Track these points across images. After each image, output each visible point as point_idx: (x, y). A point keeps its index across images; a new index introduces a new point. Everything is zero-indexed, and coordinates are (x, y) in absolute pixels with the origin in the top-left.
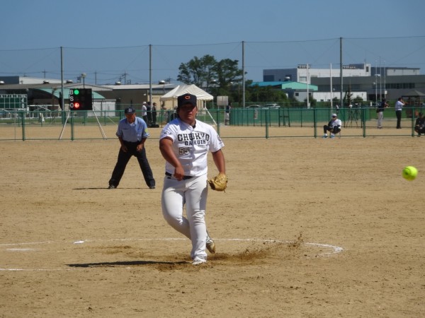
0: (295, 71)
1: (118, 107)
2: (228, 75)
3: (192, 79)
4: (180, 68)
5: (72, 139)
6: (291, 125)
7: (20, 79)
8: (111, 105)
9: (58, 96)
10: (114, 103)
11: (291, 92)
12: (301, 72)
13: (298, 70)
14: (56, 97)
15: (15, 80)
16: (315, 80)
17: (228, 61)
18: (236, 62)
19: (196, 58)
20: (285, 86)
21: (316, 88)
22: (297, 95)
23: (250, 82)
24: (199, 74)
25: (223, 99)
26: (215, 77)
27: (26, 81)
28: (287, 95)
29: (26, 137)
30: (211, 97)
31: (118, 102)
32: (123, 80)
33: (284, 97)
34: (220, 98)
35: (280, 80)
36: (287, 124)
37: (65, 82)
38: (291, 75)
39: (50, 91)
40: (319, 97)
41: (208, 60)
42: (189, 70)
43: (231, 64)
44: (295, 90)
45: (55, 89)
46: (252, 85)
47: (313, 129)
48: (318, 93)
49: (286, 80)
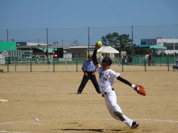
0: (156, 40)
1: (73, 57)
2: (125, 42)
3: (108, 43)
4: (102, 39)
5: (54, 71)
6: (156, 65)
7: (27, 43)
8: (70, 56)
9: (45, 51)
10: (71, 55)
11: (154, 50)
12: (159, 41)
13: (157, 39)
14: (44, 52)
15: (25, 44)
16: (165, 44)
17: (125, 35)
18: (128, 36)
19: (109, 34)
20: (151, 47)
21: (166, 48)
22: (157, 51)
23: (135, 45)
24: (111, 41)
25: (124, 53)
26: (119, 43)
27: (30, 44)
28: (152, 51)
29: (32, 70)
30: (118, 52)
31: (73, 54)
32: (75, 44)
33: (151, 52)
34: (122, 52)
35: (149, 44)
36: (154, 65)
37: (48, 45)
38: (154, 42)
39: (41, 49)
40: (167, 52)
41: (115, 34)
42: (106, 39)
43: (126, 36)
44: (156, 49)
45: (44, 48)
46: (136, 46)
47: (167, 67)
48: (167, 51)
49: (152, 44)
